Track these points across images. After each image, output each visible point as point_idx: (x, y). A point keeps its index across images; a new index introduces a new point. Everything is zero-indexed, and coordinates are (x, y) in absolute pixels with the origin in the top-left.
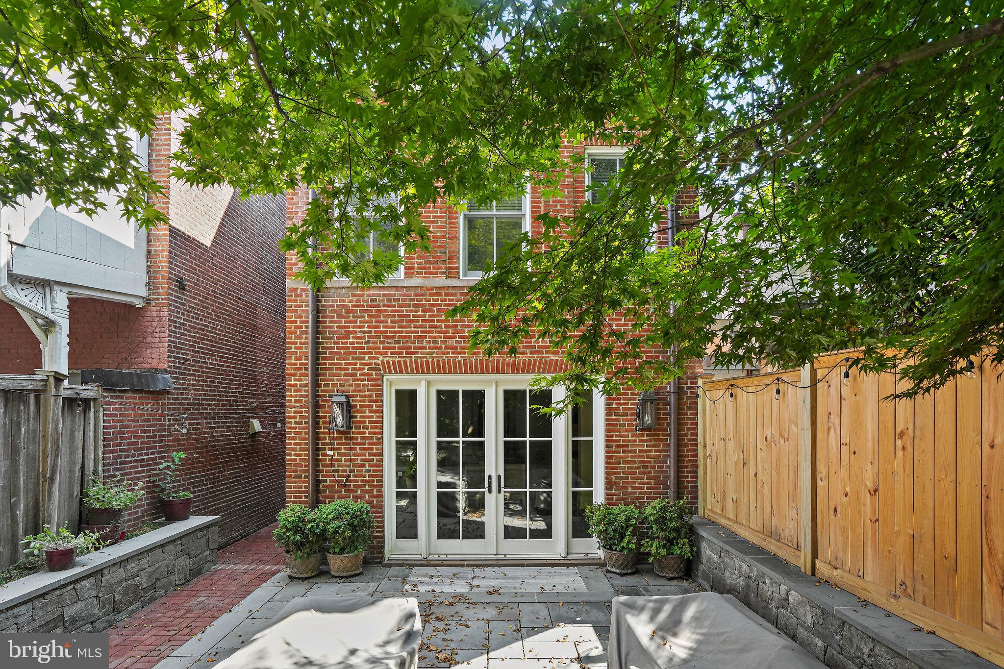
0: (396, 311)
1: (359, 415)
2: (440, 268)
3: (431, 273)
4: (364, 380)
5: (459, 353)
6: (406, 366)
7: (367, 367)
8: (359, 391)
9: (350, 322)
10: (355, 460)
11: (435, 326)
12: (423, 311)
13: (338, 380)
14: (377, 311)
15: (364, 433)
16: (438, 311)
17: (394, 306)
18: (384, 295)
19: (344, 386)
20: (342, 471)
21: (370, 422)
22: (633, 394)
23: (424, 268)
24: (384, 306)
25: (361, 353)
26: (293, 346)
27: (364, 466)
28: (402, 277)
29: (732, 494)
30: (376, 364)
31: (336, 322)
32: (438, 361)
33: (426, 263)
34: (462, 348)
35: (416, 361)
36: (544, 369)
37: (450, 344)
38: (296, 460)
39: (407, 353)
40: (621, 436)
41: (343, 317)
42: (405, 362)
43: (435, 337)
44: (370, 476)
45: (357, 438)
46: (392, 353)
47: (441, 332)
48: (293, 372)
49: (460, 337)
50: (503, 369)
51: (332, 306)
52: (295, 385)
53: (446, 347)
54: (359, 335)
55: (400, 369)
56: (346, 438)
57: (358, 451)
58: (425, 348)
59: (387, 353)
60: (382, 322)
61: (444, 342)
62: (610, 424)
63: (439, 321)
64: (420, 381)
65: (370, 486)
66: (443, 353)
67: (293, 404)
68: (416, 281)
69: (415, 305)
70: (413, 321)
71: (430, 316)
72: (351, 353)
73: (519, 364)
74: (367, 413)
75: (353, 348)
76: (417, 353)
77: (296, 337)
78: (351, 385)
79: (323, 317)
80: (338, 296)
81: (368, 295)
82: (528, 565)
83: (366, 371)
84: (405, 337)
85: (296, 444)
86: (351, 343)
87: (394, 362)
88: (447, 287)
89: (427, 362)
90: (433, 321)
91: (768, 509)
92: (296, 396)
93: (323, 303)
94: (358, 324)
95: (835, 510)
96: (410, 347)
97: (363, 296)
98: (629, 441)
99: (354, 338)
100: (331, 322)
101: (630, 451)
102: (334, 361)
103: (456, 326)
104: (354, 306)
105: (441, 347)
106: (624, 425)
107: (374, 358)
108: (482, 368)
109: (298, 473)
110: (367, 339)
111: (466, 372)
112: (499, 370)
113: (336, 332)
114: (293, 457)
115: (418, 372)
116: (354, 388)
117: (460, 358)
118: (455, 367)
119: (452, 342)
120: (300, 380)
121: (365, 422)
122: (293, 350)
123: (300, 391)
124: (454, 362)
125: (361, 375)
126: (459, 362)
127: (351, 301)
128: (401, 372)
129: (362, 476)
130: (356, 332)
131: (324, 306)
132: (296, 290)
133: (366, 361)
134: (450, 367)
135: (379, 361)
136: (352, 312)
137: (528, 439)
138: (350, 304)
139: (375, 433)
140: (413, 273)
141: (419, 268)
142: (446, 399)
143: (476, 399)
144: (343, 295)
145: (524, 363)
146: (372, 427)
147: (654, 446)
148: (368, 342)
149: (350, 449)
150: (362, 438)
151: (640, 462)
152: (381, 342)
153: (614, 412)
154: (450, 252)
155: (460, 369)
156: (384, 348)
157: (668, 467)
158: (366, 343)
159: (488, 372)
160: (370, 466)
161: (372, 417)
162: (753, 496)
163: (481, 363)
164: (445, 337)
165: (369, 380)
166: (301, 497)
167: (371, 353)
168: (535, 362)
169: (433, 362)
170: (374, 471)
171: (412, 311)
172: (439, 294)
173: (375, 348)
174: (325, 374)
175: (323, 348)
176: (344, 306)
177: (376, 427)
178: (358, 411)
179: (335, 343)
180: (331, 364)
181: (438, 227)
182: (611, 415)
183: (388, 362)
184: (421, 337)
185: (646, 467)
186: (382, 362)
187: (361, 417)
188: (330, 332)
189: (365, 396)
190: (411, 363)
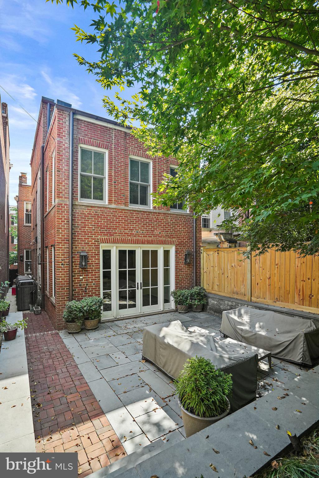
0: (106, 218)
1: (90, 261)
2: (122, 202)
3: (119, 203)
4: (92, 246)
5: (129, 236)
6: (109, 240)
7: (93, 240)
8: (91, 250)
9: (86, 221)
10: (89, 280)
11: (121, 225)
12: (116, 218)
13: (81, 246)
14: (98, 217)
15: (93, 268)
16: (122, 219)
17: (105, 215)
18: (101, 210)
19: (84, 248)
20: (83, 285)
21: (95, 264)
22: (183, 252)
23: (117, 201)
24: (101, 215)
25: (91, 234)
26: (60, 230)
27: (92, 282)
28: (107, 203)
29: (216, 282)
31: (80, 220)
32: (122, 239)
33: (118, 199)
34: (130, 234)
35: (113, 238)
36: (158, 243)
37: (126, 232)
38: (62, 282)
39: (110, 235)
40: (180, 266)
41: (83, 218)
42: (109, 238)
43: (120, 229)
44: (95, 286)
45: (89, 271)
46: (104, 235)
47: (123, 227)
48: (60, 241)
49: (130, 230)
51: (78, 213)
52: (62, 248)
53: (125, 233)
54: (90, 226)
55: (107, 241)
56: (85, 271)
57: (90, 276)
58: (116, 233)
59: (102, 235)
60: (100, 221)
61: (124, 231)
62: (177, 262)
63: (122, 223)
64: (113, 246)
65: (95, 291)
66: (124, 236)
67: (61, 256)
68: (113, 206)
69: (113, 216)
70: (112, 222)
71: (119, 220)
72: (87, 234)
73: (149, 241)
74: (94, 260)
75: (88, 232)
76: (114, 235)
77: (62, 226)
78: (87, 248)
79: (74, 217)
80: (81, 209)
81: (94, 210)
82: (153, 315)
83: (93, 242)
84: (109, 229)
85: (62, 274)
86: (87, 230)
87: (105, 238)
88: (125, 210)
89: (118, 239)
90: (120, 223)
91: (233, 285)
92: (62, 253)
93: (74, 211)
94: (90, 222)
95: (258, 284)
96: (111, 233)
97: (92, 210)
98: (182, 268)
99: (88, 227)
100: (78, 220)
101: (183, 272)
102: (80, 237)
103: (128, 225)
104: (88, 214)
105: (122, 233)
106: (181, 263)
107: (97, 237)
108: (137, 242)
109: (63, 288)
110: (93, 228)
111: (132, 243)
112: (143, 243)
113: (80, 225)
114: (60, 280)
115: (114, 243)
116: (88, 249)
118: (128, 241)
120: (64, 245)
121: (93, 264)
122: (60, 231)
123: (64, 250)
124: (128, 239)
125: (91, 243)
126: (129, 239)
127: (86, 212)
128: (108, 243)
129: (91, 286)
130: (89, 225)
131: (75, 213)
132: (62, 204)
133: (93, 238)
134: (126, 241)
135: (99, 238)
136: (87, 216)
137: (150, 268)
138: (86, 213)
139: (97, 268)
140: (112, 203)
141: (115, 201)
142: (122, 253)
143: (132, 253)
144: (83, 209)
145: (151, 240)
146: (96, 266)
147: (189, 269)
148: (94, 230)
149: (87, 275)
150: (91, 270)
151: (185, 275)
152: (99, 230)
153: (178, 258)
154: (126, 196)
156: (101, 232)
157: (193, 276)
158: (93, 230)
160: (95, 282)
161: (96, 261)
162: (226, 283)
163: (137, 240)
164: (124, 229)
165: (94, 246)
166: (65, 298)
167: (95, 234)
168: (155, 240)
169: (120, 239)
170: (97, 284)
171: (111, 218)
172: (122, 212)
173: (97, 232)
174: (75, 243)
175: (74, 231)
176: (84, 214)
177: (97, 266)
178: (90, 259)
179: (80, 229)
180: (78, 238)
181: (122, 186)
182: (177, 259)
183: (102, 238)
184: (115, 229)
185: (187, 277)
186: (100, 238)
187: (91, 261)
188: (77, 225)
189: (93, 253)
190: (111, 239)
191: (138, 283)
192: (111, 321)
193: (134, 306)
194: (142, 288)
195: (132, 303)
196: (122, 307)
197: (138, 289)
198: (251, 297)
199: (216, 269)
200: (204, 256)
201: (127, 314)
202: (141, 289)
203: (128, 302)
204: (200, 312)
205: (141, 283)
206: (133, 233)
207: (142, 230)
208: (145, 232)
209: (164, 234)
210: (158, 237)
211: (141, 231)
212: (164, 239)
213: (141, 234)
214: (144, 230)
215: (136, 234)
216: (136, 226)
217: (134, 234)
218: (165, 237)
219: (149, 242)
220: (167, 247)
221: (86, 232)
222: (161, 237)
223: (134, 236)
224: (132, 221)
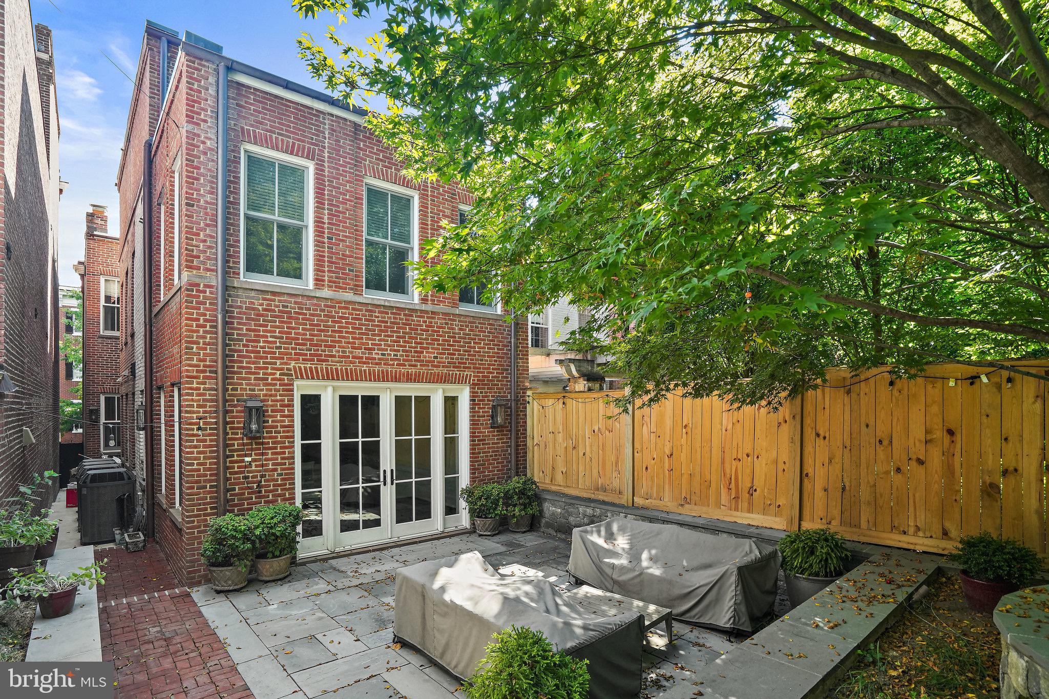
0: (308, 319)
1: (270, 420)
2: (349, 284)
3: (341, 288)
4: (275, 385)
5: (364, 363)
6: (317, 372)
7: (278, 373)
8: (271, 395)
9: (261, 325)
10: (267, 465)
11: (344, 337)
12: (332, 322)
13: (247, 384)
14: (288, 318)
15: (276, 437)
16: (346, 323)
17: (305, 314)
18: (296, 303)
19: (254, 390)
20: (252, 477)
21: (282, 427)
22: (488, 400)
23: (335, 282)
24: (296, 313)
25: (272, 358)
26: (195, 346)
27: (276, 470)
28: (311, 286)
29: (561, 467)
30: (288, 369)
31: (244, 324)
32: (346, 369)
33: (336, 277)
34: (366, 358)
35: (327, 369)
37: (357, 354)
38: (199, 470)
39: (318, 360)
40: (481, 432)
41: (253, 320)
42: (316, 368)
43: (343, 347)
44: (282, 480)
45: (268, 443)
46: (303, 360)
47: (349, 343)
48: (195, 374)
49: (365, 349)
50: (400, 379)
51: (241, 307)
52: (199, 389)
53: (353, 357)
54: (270, 339)
55: (312, 375)
56: (257, 444)
57: (270, 456)
58: (334, 356)
59: (298, 359)
60: (294, 328)
61: (352, 353)
62: (474, 423)
63: (347, 332)
64: (326, 387)
65: (282, 490)
66: (351, 362)
67: (195, 409)
68: (326, 293)
69: (325, 316)
70: (323, 331)
71: (339, 327)
72: (261, 358)
74: (279, 418)
75: (264, 352)
76: (328, 361)
77: (198, 337)
78: (262, 390)
79: (230, 317)
80: (247, 297)
81: (280, 301)
82: (420, 542)
83: (277, 376)
84: (316, 345)
85: (199, 453)
86: (261, 347)
87: (305, 368)
88: (354, 303)
89: (337, 369)
90: (341, 332)
91: (595, 472)
92: (199, 400)
93: (230, 303)
94: (269, 328)
95: (647, 468)
96: (321, 355)
97: (274, 300)
98: (486, 436)
99: (264, 342)
100: (239, 323)
101: (487, 444)
102: (245, 363)
103: (362, 339)
104: (264, 310)
105: (348, 357)
106: (482, 424)
107: (286, 364)
108: (383, 377)
109: (203, 484)
110: (278, 344)
111: (370, 380)
112: (396, 379)
113: (245, 335)
114: (195, 467)
115: (328, 379)
116: (265, 392)
117: (365, 367)
118: (361, 375)
119: (358, 353)
120: (205, 383)
121: (277, 427)
122: (194, 350)
123: (205, 395)
124: (361, 371)
125: (272, 379)
126: (365, 371)
127: (262, 305)
128: (313, 378)
129: (274, 480)
130: (267, 337)
131: (231, 306)
132: (198, 285)
133: (278, 366)
134: (356, 375)
135: (291, 366)
136: (262, 315)
137: (413, 437)
138: (260, 308)
139: (287, 437)
140: (323, 285)
141: (330, 281)
142: (347, 403)
143: (372, 403)
144: (253, 298)
145: (415, 374)
146: (284, 432)
147: (501, 439)
148: (280, 348)
149: (263, 454)
150: (273, 443)
151: (493, 452)
152: (292, 349)
153: (476, 414)
154: (356, 271)
156: (296, 354)
157: (510, 454)
158: (278, 348)
159: (388, 381)
160: (282, 469)
161: (284, 421)
162: (581, 468)
163: (383, 372)
164: (353, 348)
165: (280, 385)
166: (206, 509)
167: (283, 358)
168: (423, 373)
169: (341, 369)
170: (286, 474)
171: (322, 321)
172: (347, 308)
173: (287, 354)
174: (233, 378)
175: (230, 350)
176: (254, 309)
177: (288, 432)
178: (270, 416)
179: (244, 346)
180: (239, 367)
181: (347, 246)
182: (474, 416)
183: (300, 368)
184: (331, 346)
185: (496, 455)
186: (294, 367)
187: (273, 421)
188: (238, 335)
189: (277, 401)
190: (322, 370)
191: (385, 471)
192: (320, 560)
193: (377, 523)
194: (395, 482)
195: (372, 516)
196: (347, 526)
197: (385, 484)
198: (633, 495)
199: (560, 437)
200: (534, 409)
201: (359, 541)
202: (392, 484)
203: (361, 516)
204: (524, 532)
205: (392, 471)
206: (374, 356)
207: (395, 351)
208: (402, 356)
209: (445, 359)
210: (432, 366)
211: (392, 353)
212: (445, 371)
213: (392, 360)
214: (399, 351)
215: (379, 359)
216: (379, 340)
217: (375, 359)
218: (447, 367)
219: (409, 379)
220: (452, 390)
221: (259, 352)
222: (439, 367)
223: (377, 364)
224: (370, 330)
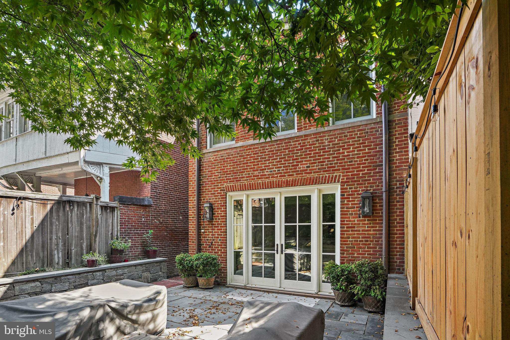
0: (232, 160)
3: (247, 138)
4: (218, 196)
5: (260, 178)
6: (236, 187)
8: (217, 201)
9: (213, 168)
10: (215, 235)
11: (249, 166)
12: (243, 158)
13: (208, 197)
14: (224, 162)
15: (219, 222)
16: (250, 157)
17: (231, 158)
18: (226, 153)
19: (210, 199)
20: (210, 240)
21: (221, 216)
22: (358, 194)
23: (243, 136)
24: (227, 158)
25: (217, 183)
26: (191, 182)
27: (218, 237)
30: (223, 188)
31: (207, 169)
32: (250, 184)
33: (244, 134)
34: (261, 175)
35: (240, 185)
36: (303, 183)
38: (192, 235)
39: (236, 181)
40: (350, 221)
41: (210, 166)
42: (235, 185)
43: (248, 171)
44: (221, 242)
45: (215, 224)
46: (230, 182)
47: (251, 168)
48: (191, 194)
49: (260, 170)
50: (281, 185)
51: (206, 162)
52: (192, 200)
53: (254, 176)
54: (216, 174)
55: (233, 189)
56: (211, 224)
57: (216, 231)
58: (244, 177)
59: (228, 182)
60: (226, 166)
61: (253, 174)
63: (250, 163)
64: (243, 195)
65: (221, 248)
66: (252, 179)
67: (191, 209)
68: (240, 144)
69: (240, 156)
70: (239, 165)
71: (246, 161)
72: (213, 184)
73: (289, 182)
74: (220, 212)
75: (214, 181)
76: (240, 180)
77: (192, 178)
79: (202, 167)
80: (208, 156)
81: (220, 154)
82: (293, 295)
83: (219, 191)
84: (235, 173)
85: (192, 227)
86: (213, 179)
87: (230, 186)
88: (254, 145)
89: (245, 184)
90: (248, 163)
92: (192, 205)
94: (216, 169)
96: (237, 178)
97: (218, 155)
98: (355, 224)
99: (214, 176)
100: (205, 169)
101: (356, 231)
102: (207, 187)
103: (258, 164)
104: (214, 160)
105: (251, 176)
106: (352, 214)
107: (222, 185)
108: (271, 186)
109: (193, 240)
111: (263, 188)
113: (207, 174)
114: (191, 233)
115: (241, 190)
116: (214, 200)
117: (260, 181)
118: (258, 186)
119: (256, 173)
121: (219, 216)
122: (191, 184)
124: (257, 183)
125: (217, 193)
126: (260, 183)
127: (213, 158)
128: (234, 191)
129: (217, 242)
131: (203, 162)
133: (219, 186)
135: (224, 186)
136: (213, 163)
137: (297, 224)
138: (213, 160)
139: (223, 222)
141: (241, 138)
143: (270, 203)
144: (210, 156)
145: (292, 181)
146: (221, 219)
148: (220, 177)
149: (213, 229)
150: (218, 224)
151: (363, 238)
152: (225, 177)
153: (345, 206)
155: (260, 187)
156: (226, 179)
159: (274, 188)
160: (221, 238)
161: (222, 214)
163: (271, 183)
164: (253, 171)
165: (220, 196)
166: (194, 252)
167: (221, 183)
168: (299, 179)
169: (247, 184)
170: (222, 240)
171: (238, 159)
172: (250, 149)
173: (222, 180)
174: (203, 194)
175: (202, 182)
176: (210, 161)
177: (223, 219)
178: (216, 211)
179: (207, 179)
180: (205, 189)
182: (344, 208)
183: (228, 186)
184: (242, 172)
186: (226, 186)
187: (217, 214)
188: (205, 174)
189: (219, 203)
190: (238, 186)
191: (277, 245)
194: (284, 252)
197: (277, 253)
202: (282, 253)
205: (282, 245)
206: (265, 173)
207: (278, 168)
208: (283, 170)
209: (315, 167)
210: (305, 173)
211: (276, 170)
212: (316, 175)
213: (276, 174)
214: (281, 167)
215: (268, 175)
216: (269, 163)
217: (266, 175)
218: (317, 172)
219: (294, 184)
220: (328, 189)
221: (212, 181)
222: (311, 173)
223: (267, 178)
224: (263, 158)
